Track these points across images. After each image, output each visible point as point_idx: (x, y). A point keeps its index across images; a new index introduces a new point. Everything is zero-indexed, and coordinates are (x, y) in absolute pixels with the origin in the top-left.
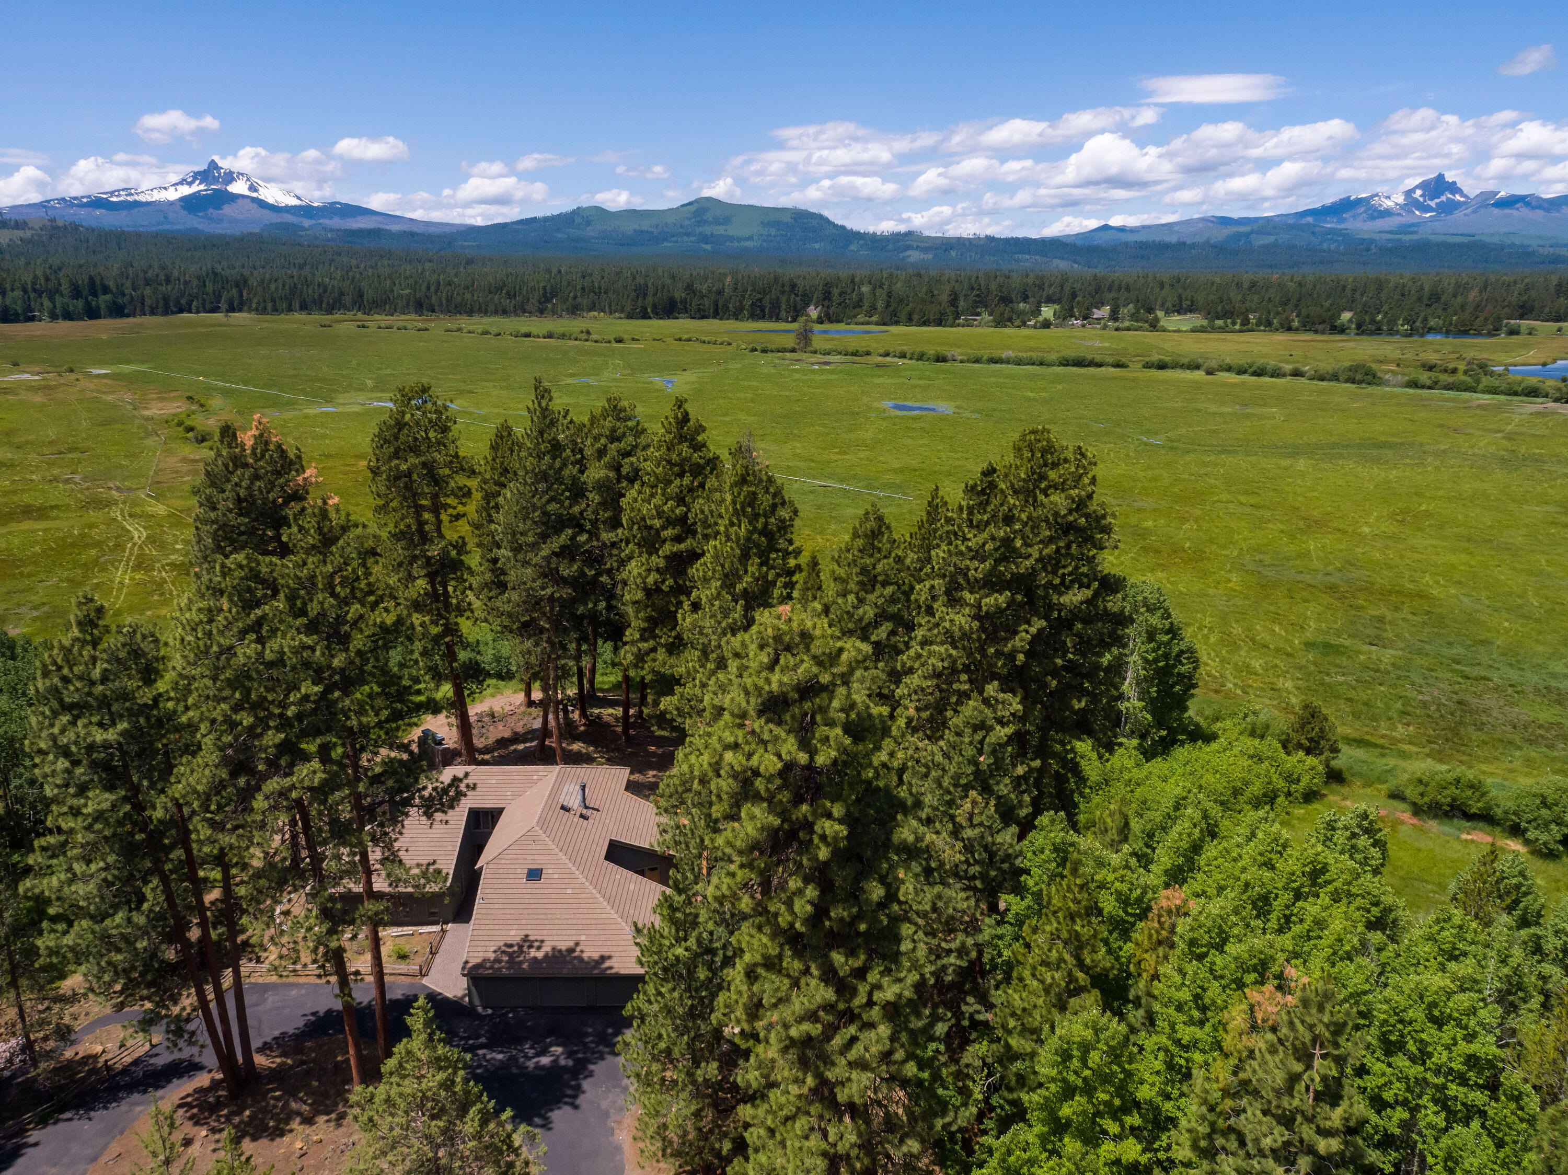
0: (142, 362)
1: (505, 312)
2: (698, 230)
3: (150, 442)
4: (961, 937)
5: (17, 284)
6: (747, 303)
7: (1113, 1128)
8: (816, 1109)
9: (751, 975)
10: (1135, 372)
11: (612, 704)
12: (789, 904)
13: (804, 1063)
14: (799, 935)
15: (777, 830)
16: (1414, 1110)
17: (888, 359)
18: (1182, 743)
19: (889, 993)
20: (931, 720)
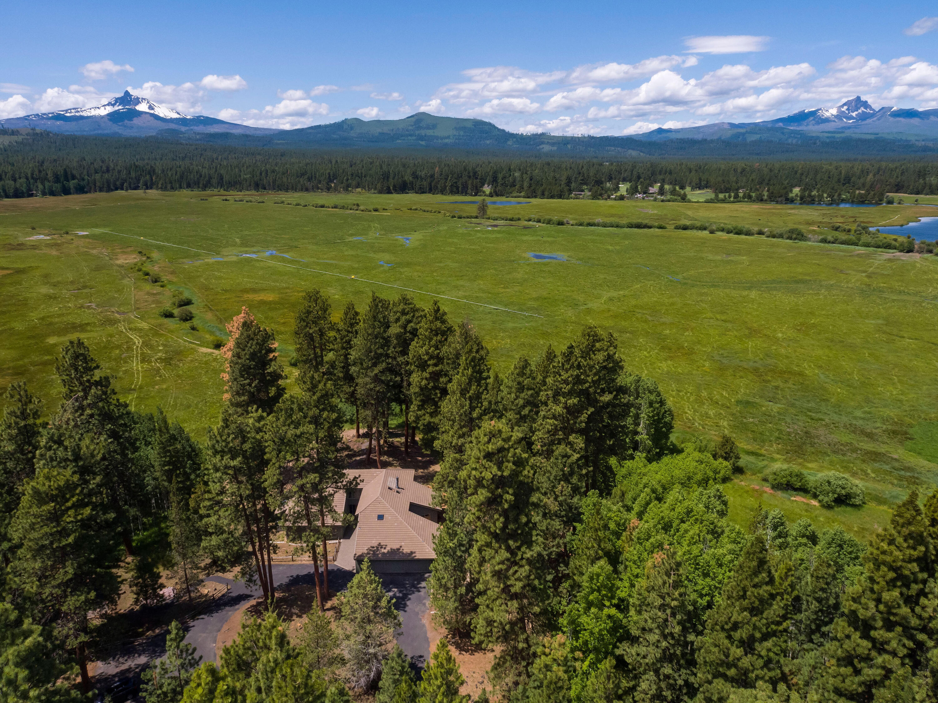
0: (105, 226)
1: (307, 190)
2: (417, 132)
3: (126, 281)
4: (557, 540)
5: (23, 175)
6: (449, 184)
7: (607, 604)
8: (504, 596)
9: (480, 551)
10: (670, 232)
11: (397, 436)
12: (494, 524)
13: (499, 579)
14: (497, 534)
15: (489, 498)
16: (713, 597)
17: (531, 223)
18: (667, 455)
19: (528, 555)
20: (547, 450)
